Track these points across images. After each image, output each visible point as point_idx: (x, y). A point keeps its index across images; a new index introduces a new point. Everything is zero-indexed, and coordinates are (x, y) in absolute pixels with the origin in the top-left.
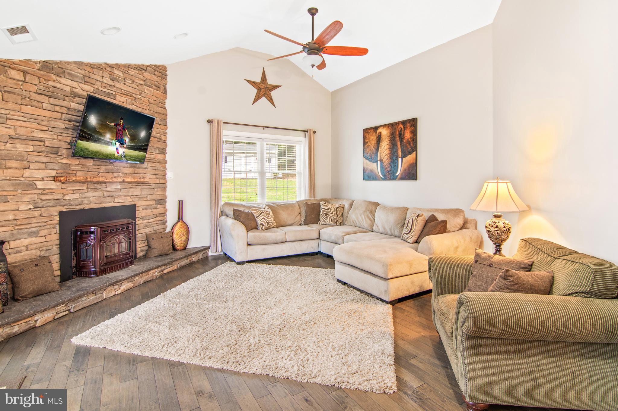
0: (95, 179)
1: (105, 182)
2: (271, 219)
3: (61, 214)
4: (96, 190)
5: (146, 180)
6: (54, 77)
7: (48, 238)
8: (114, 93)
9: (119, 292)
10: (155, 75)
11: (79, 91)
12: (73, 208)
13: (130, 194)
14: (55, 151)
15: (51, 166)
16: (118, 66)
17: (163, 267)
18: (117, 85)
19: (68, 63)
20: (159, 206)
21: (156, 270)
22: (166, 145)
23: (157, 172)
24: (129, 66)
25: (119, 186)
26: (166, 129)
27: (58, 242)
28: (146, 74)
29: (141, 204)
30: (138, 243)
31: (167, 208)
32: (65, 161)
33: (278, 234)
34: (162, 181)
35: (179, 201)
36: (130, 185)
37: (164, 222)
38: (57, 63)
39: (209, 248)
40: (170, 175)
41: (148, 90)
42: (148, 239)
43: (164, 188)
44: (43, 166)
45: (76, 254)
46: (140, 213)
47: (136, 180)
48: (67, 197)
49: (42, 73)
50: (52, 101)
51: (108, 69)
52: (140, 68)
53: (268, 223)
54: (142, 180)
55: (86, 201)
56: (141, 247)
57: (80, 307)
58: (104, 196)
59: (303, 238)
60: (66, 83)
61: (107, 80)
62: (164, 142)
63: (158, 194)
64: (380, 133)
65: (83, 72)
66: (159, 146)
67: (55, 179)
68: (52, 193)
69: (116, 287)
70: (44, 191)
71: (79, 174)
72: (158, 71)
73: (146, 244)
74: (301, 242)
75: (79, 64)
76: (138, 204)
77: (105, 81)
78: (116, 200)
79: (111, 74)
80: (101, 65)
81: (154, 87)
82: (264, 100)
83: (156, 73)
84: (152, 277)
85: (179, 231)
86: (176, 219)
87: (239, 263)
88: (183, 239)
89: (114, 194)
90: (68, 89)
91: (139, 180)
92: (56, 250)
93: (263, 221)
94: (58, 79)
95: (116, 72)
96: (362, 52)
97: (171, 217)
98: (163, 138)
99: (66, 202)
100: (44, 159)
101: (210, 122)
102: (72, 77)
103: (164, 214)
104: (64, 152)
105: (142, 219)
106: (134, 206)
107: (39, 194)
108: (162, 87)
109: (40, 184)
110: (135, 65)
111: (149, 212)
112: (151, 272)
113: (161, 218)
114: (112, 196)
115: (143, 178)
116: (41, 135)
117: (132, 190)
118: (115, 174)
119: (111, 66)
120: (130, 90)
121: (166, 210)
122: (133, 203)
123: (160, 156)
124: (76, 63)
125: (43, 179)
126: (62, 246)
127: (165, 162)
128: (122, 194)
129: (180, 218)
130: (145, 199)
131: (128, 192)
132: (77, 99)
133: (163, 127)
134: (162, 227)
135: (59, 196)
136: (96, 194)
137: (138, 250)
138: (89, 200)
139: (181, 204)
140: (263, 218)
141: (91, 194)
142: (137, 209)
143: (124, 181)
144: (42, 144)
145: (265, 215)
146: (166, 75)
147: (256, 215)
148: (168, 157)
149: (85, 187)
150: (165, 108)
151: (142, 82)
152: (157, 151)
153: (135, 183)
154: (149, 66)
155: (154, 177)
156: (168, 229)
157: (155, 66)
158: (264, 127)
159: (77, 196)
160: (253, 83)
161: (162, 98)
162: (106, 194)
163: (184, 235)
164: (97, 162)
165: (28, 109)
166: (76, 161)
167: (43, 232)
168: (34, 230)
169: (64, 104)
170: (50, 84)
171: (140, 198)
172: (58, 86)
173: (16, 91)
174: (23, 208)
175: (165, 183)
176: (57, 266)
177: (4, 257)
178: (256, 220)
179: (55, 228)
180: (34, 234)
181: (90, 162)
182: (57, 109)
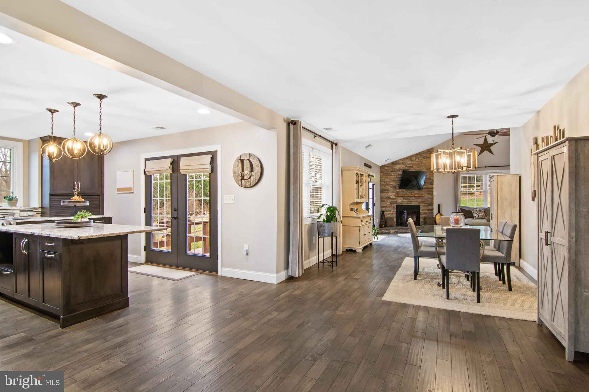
0: (405, 196)
1: (409, 197)
2: (481, 215)
3: (396, 206)
5: (423, 196)
6: (395, 166)
7: (393, 213)
8: (412, 166)
10: (428, 154)
11: (401, 168)
12: (400, 204)
13: (418, 201)
14: (395, 187)
15: (394, 192)
16: (413, 156)
18: (413, 162)
19: (398, 160)
20: (430, 206)
22: (433, 181)
23: (428, 193)
24: (417, 154)
25: (414, 198)
27: (395, 214)
28: (424, 155)
29: (422, 205)
30: (420, 220)
32: (397, 190)
34: (431, 196)
35: (439, 204)
36: (417, 198)
37: (432, 213)
38: (395, 161)
40: (435, 194)
41: (425, 161)
42: (425, 218)
43: (432, 199)
44: (392, 192)
45: (400, 219)
46: (421, 208)
47: (419, 196)
48: (398, 201)
49: (392, 165)
50: (394, 173)
51: (410, 158)
52: (422, 153)
53: (479, 216)
54: (421, 196)
55: (403, 203)
61: (410, 162)
62: (433, 180)
63: (429, 201)
65: (402, 162)
66: (430, 182)
67: (395, 195)
68: (394, 200)
70: (392, 199)
71: (401, 194)
73: (424, 221)
75: (401, 160)
76: (421, 205)
77: (409, 162)
78: (413, 203)
81: (427, 158)
82: (486, 152)
85: (438, 217)
88: (440, 221)
90: (398, 168)
91: (420, 196)
92: (395, 216)
93: (477, 215)
95: (412, 158)
98: (431, 179)
99: (397, 203)
100: (392, 190)
102: (399, 164)
103: (432, 210)
104: (397, 187)
105: (422, 210)
106: (419, 206)
107: (391, 200)
109: (391, 197)
110: (420, 152)
111: (425, 208)
113: (431, 211)
114: (411, 201)
115: (422, 195)
116: (392, 183)
118: (412, 194)
119: (411, 156)
120: (418, 163)
121: (433, 208)
122: (419, 204)
123: (430, 186)
124: (400, 160)
125: (392, 196)
126: (397, 215)
127: (433, 188)
128: (414, 201)
129: (439, 211)
130: (424, 203)
131: (417, 200)
132: (401, 170)
133: (431, 174)
135: (396, 201)
136: (406, 200)
140: (477, 213)
141: (404, 200)
142: (420, 207)
143: (415, 196)
144: (392, 186)
147: (473, 212)
148: (434, 186)
149: (403, 198)
151: (422, 158)
152: (429, 184)
153: (420, 197)
154: (425, 151)
155: (428, 194)
156: (434, 216)
157: (428, 150)
158: (486, 167)
159: (400, 201)
160: (479, 145)
162: (409, 200)
163: (440, 219)
164: (406, 190)
165: (389, 177)
166: (400, 190)
167: (392, 211)
168: (390, 210)
169: (397, 173)
170: (394, 168)
171: (422, 202)
172: (396, 168)
173: (386, 172)
174: (388, 203)
175: (433, 197)
176: (395, 221)
177: (384, 216)
178: (473, 215)
179: (395, 210)
180: (390, 211)
181: (404, 190)
182: (395, 175)
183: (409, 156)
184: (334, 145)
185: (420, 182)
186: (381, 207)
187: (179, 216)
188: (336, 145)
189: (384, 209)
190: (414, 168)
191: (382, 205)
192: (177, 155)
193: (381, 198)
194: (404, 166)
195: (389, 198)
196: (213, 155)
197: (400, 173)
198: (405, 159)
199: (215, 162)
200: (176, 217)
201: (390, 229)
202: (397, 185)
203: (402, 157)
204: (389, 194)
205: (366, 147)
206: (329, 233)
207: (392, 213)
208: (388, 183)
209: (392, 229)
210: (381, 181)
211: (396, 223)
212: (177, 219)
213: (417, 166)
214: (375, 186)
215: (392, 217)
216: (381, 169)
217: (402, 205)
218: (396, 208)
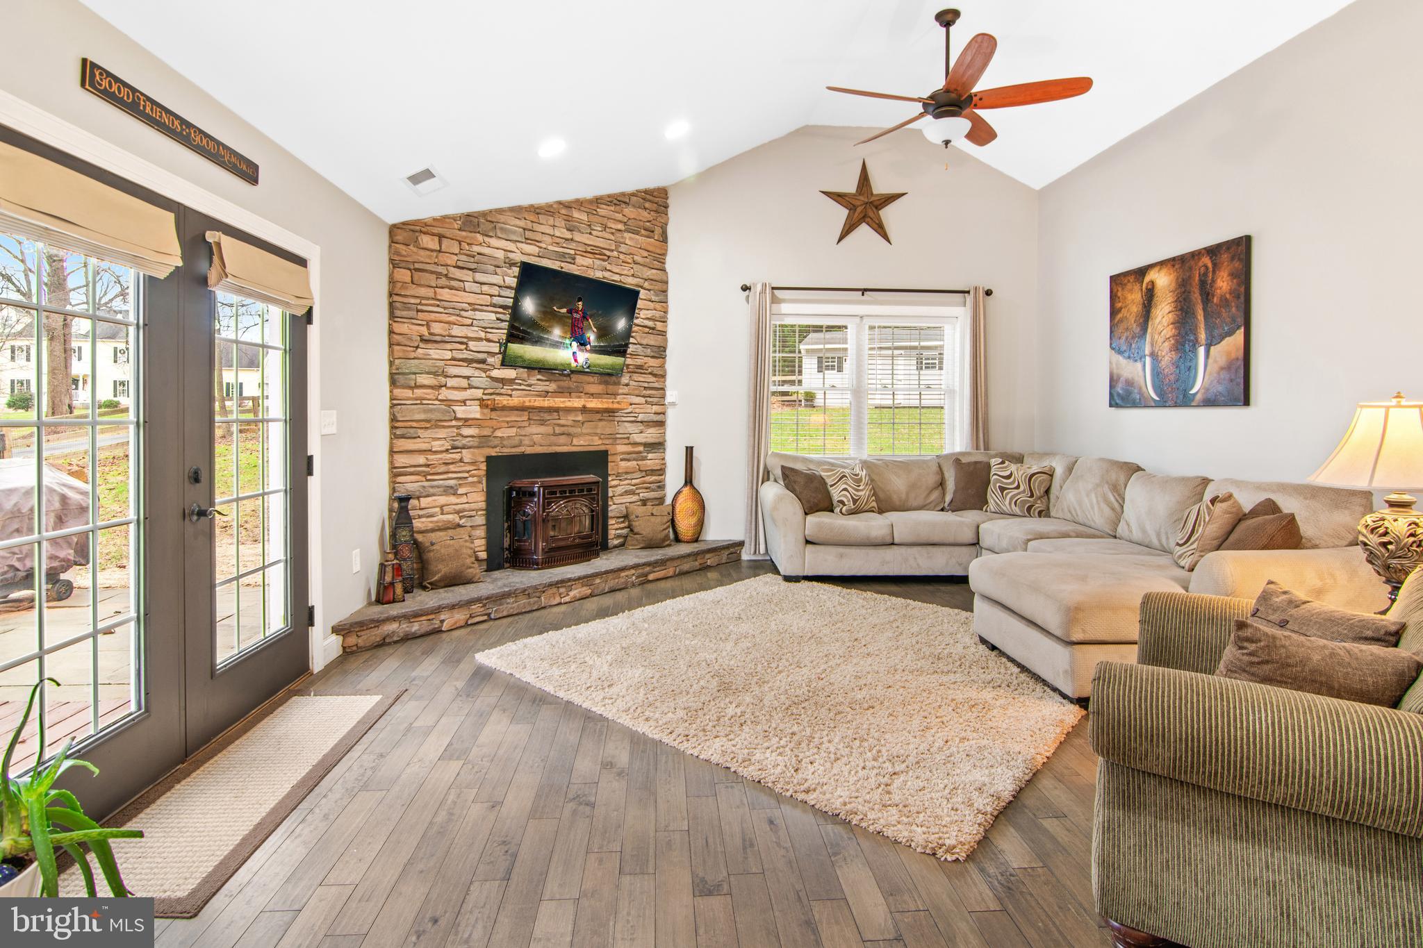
0: (537, 404)
1: (557, 410)
2: (863, 493)
3: (489, 459)
4: (543, 422)
5: (625, 406)
6: (480, 238)
7: (470, 498)
8: (572, 252)
9: (567, 599)
10: (645, 209)
11: (517, 256)
12: (507, 451)
13: (599, 431)
14: (483, 358)
15: (476, 382)
16: (579, 204)
17: (647, 569)
18: (578, 237)
19: (500, 211)
20: (651, 456)
21: (633, 571)
22: (666, 341)
23: (646, 392)
24: (598, 201)
25: (580, 418)
26: (666, 310)
27: (483, 505)
28: (629, 211)
29: (617, 450)
30: (611, 522)
31: (667, 459)
32: (496, 374)
33: (874, 525)
34: (656, 408)
35: (687, 447)
36: (598, 416)
37: (661, 487)
38: (484, 214)
39: (741, 544)
40: (670, 399)
41: (631, 239)
42: (628, 515)
43: (661, 422)
44: (465, 383)
45: (509, 528)
46: (617, 465)
47: (605, 406)
48: (498, 433)
49: (464, 234)
50: (477, 277)
51: (563, 211)
52: (618, 201)
53: (855, 501)
55: (526, 441)
56: (615, 529)
57: (505, 613)
58: (555, 434)
59: (936, 539)
60: (496, 246)
61: (562, 232)
62: (663, 333)
63: (650, 435)
64: (1152, 283)
65: (522, 223)
66: (652, 343)
67: (482, 403)
68: (476, 427)
69: (562, 590)
70: (465, 423)
71: (516, 395)
72: (650, 201)
73: (625, 524)
74: (930, 548)
75: (517, 211)
76: (611, 449)
77: (557, 234)
78: (575, 442)
79: (568, 219)
80: (551, 206)
81: (643, 232)
82: (864, 230)
83: (647, 205)
84: (626, 583)
85: (685, 506)
86: (681, 482)
87: (788, 579)
88: (693, 521)
89: (572, 430)
90: (500, 255)
91: (610, 406)
92: (478, 517)
93: (845, 496)
94: (487, 239)
95: (576, 214)
96: (1078, 86)
97: (674, 479)
98: (660, 326)
99: (496, 442)
100: (467, 372)
101: (745, 288)
102: (507, 234)
103: (661, 471)
104: (495, 359)
105: (618, 476)
106: (605, 453)
107: (459, 427)
108: (658, 231)
109: (460, 412)
110: (609, 196)
111: (631, 466)
112: (623, 574)
113: (655, 478)
114: (569, 435)
115: (619, 402)
116: (462, 333)
117: (601, 424)
118: (574, 396)
119: (567, 205)
120: (601, 243)
121: (665, 464)
122: (603, 448)
123: (654, 362)
124: (512, 209)
125: (464, 402)
126: (490, 512)
128: (584, 431)
129: (689, 481)
130: (626, 441)
131: (596, 427)
133: (660, 307)
134: (657, 494)
135: (487, 432)
136: (542, 429)
137: (612, 533)
138: (532, 440)
139: (689, 451)
140: (845, 489)
141: (534, 429)
142: (610, 458)
143: (584, 407)
144: (463, 347)
145: (850, 482)
146: (666, 207)
147: (829, 482)
148: (670, 364)
149: (526, 418)
150: (664, 270)
151: (620, 226)
152: (648, 352)
153: (607, 411)
154: (633, 195)
155: (642, 400)
156: (668, 501)
157: (646, 192)
158: (864, 291)
159: (512, 432)
160: (838, 197)
161: (658, 251)
162: (558, 430)
163: (693, 514)
165: (447, 293)
167: (462, 489)
168: (452, 482)
169: (494, 278)
170: (474, 247)
171: (616, 439)
172: (486, 250)
173: (428, 266)
174: (436, 447)
175: (664, 413)
176: (480, 544)
177: (409, 520)
178: (828, 493)
179: (480, 482)
180: (451, 491)
182: (485, 289)
183: (560, 203)
186: (392, 467)
189: (410, 484)
191: (401, 460)
193: (393, 419)
194: (530, 248)
195: (448, 414)
197: (507, 279)
201: (447, 603)
203: (525, 201)
204: (446, 394)
207: (460, 498)
208: (437, 328)
210: (392, 316)
213: (597, 260)
215: (461, 521)
216: (392, 241)
217: (523, 456)
218: (490, 474)
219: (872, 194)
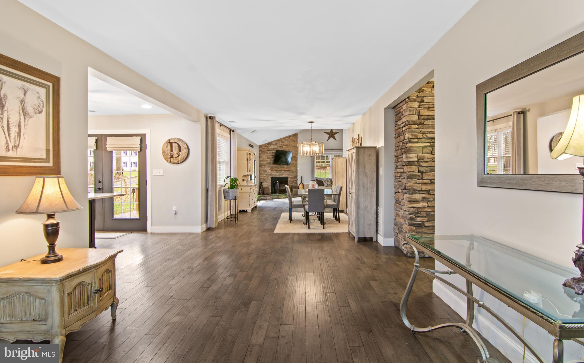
0: (278, 170)
1: (280, 170)
2: (329, 183)
3: (271, 178)
4: (278, 172)
5: (291, 170)
8: (283, 146)
10: (294, 137)
11: (275, 148)
12: (273, 177)
14: (270, 163)
16: (283, 138)
18: (283, 143)
19: (272, 141)
20: (295, 178)
22: (297, 159)
23: (294, 167)
24: (286, 137)
25: (284, 172)
26: (297, 153)
28: (291, 138)
31: (298, 179)
32: (272, 165)
34: (296, 170)
36: (286, 171)
38: (270, 142)
40: (298, 168)
41: (292, 143)
43: (297, 172)
44: (268, 167)
45: (274, 188)
46: (289, 179)
48: (273, 174)
50: (270, 151)
53: (327, 185)
61: (281, 143)
62: (297, 157)
63: (295, 174)
66: (295, 159)
67: (270, 169)
70: (268, 172)
71: (275, 168)
75: (275, 141)
78: (283, 176)
82: (332, 139)
85: (301, 186)
86: (300, 182)
89: (282, 174)
90: (272, 148)
92: (270, 186)
94: (271, 146)
95: (283, 140)
98: (296, 156)
100: (268, 165)
102: (273, 145)
103: (297, 180)
104: (272, 163)
105: (290, 181)
106: (288, 177)
107: (267, 173)
108: (296, 140)
109: (267, 171)
110: (288, 136)
111: (292, 179)
113: (296, 182)
116: (267, 160)
117: (287, 173)
118: (283, 168)
119: (282, 139)
120: (287, 144)
123: (295, 162)
126: (271, 185)
127: (297, 164)
128: (284, 174)
129: (301, 182)
130: (291, 175)
132: (274, 150)
133: (296, 153)
134: (296, 184)
135: (271, 174)
136: (278, 173)
138: (277, 175)
139: (302, 177)
140: (326, 183)
141: (277, 173)
143: (284, 170)
144: (268, 162)
145: (327, 181)
146: (297, 136)
147: (323, 181)
148: (298, 162)
150: (297, 147)
151: (290, 141)
153: (288, 170)
154: (292, 135)
155: (294, 169)
156: (298, 186)
157: (294, 134)
158: (332, 149)
159: (275, 174)
160: (327, 133)
161: (296, 144)
162: (280, 173)
164: (279, 165)
165: (266, 154)
166: (274, 165)
167: (268, 182)
169: (272, 151)
170: (269, 147)
171: (289, 175)
172: (271, 148)
173: (264, 151)
174: (265, 176)
175: (297, 171)
176: (270, 190)
177: (262, 185)
178: (323, 184)
180: (266, 182)
181: (277, 165)
182: (270, 153)
183: (280, 139)
184: (231, 132)
185: (288, 159)
186: (260, 178)
187: (104, 187)
188: (233, 131)
189: (262, 181)
190: (284, 148)
191: (261, 178)
192: (102, 135)
193: (260, 172)
194: (276, 146)
195: (266, 171)
196: (141, 137)
197: (274, 151)
198: (277, 140)
199: (143, 142)
200: (100, 188)
201: (267, 196)
202: (272, 161)
203: (275, 140)
204: (265, 168)
205: (252, 132)
206: (233, 197)
207: (268, 183)
208: (264, 159)
209: (268, 196)
210: (259, 158)
211: (271, 191)
212: (102, 189)
213: (286, 146)
214: (255, 161)
215: (268, 186)
216: (259, 148)
217: (275, 177)
218: (271, 180)
219: (333, 132)
